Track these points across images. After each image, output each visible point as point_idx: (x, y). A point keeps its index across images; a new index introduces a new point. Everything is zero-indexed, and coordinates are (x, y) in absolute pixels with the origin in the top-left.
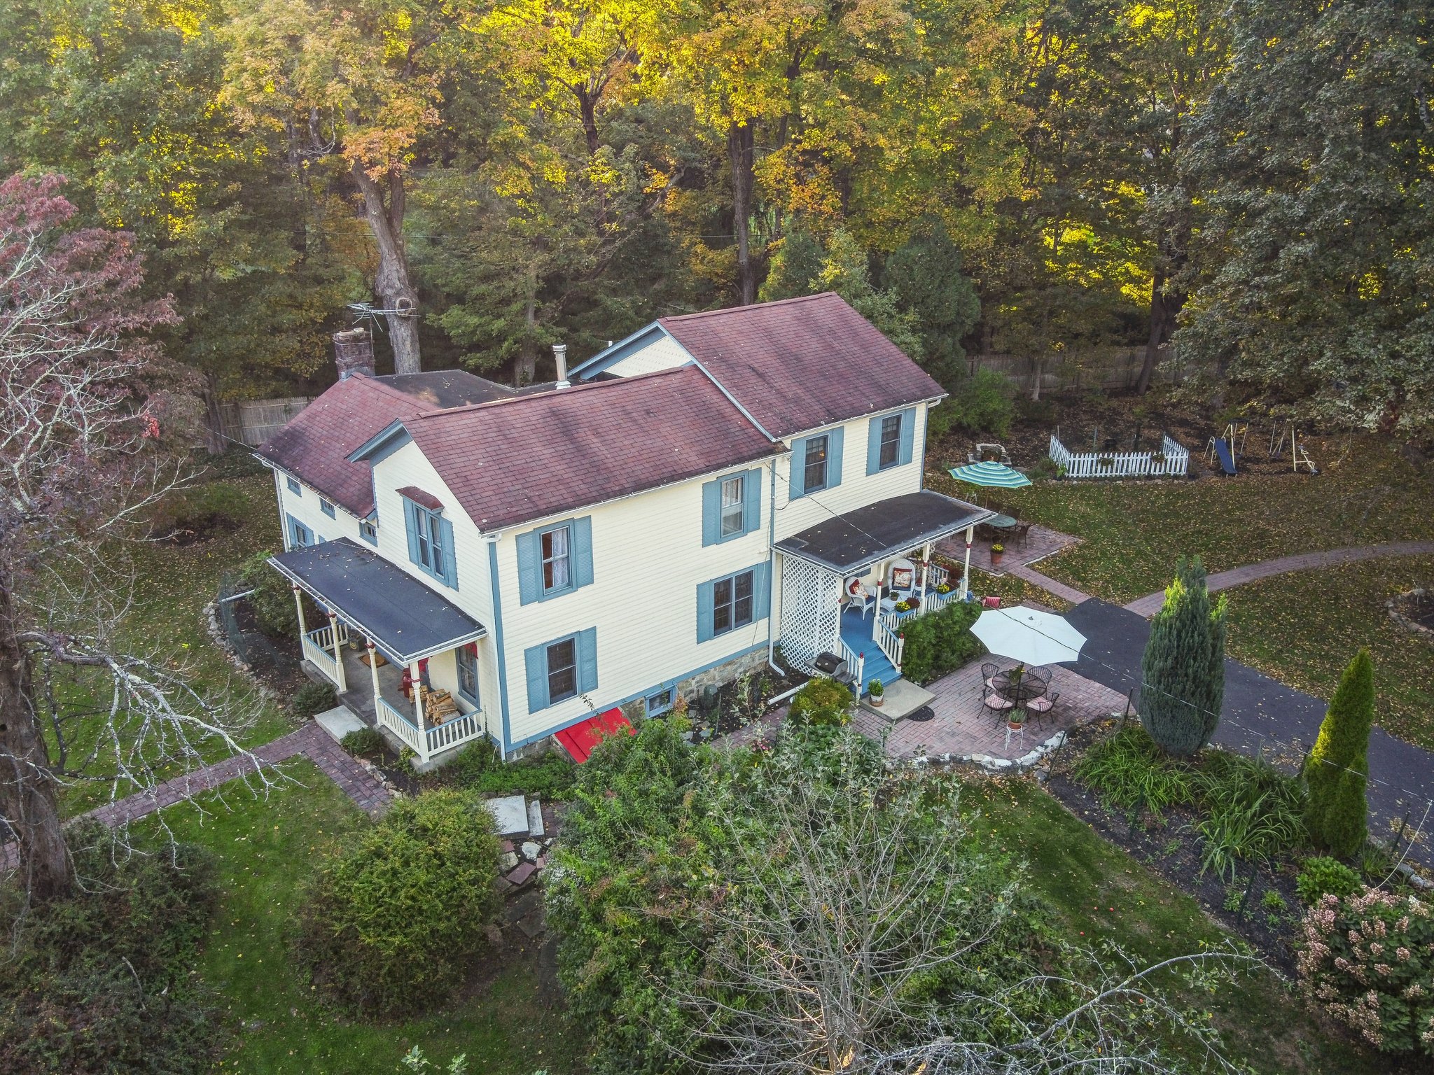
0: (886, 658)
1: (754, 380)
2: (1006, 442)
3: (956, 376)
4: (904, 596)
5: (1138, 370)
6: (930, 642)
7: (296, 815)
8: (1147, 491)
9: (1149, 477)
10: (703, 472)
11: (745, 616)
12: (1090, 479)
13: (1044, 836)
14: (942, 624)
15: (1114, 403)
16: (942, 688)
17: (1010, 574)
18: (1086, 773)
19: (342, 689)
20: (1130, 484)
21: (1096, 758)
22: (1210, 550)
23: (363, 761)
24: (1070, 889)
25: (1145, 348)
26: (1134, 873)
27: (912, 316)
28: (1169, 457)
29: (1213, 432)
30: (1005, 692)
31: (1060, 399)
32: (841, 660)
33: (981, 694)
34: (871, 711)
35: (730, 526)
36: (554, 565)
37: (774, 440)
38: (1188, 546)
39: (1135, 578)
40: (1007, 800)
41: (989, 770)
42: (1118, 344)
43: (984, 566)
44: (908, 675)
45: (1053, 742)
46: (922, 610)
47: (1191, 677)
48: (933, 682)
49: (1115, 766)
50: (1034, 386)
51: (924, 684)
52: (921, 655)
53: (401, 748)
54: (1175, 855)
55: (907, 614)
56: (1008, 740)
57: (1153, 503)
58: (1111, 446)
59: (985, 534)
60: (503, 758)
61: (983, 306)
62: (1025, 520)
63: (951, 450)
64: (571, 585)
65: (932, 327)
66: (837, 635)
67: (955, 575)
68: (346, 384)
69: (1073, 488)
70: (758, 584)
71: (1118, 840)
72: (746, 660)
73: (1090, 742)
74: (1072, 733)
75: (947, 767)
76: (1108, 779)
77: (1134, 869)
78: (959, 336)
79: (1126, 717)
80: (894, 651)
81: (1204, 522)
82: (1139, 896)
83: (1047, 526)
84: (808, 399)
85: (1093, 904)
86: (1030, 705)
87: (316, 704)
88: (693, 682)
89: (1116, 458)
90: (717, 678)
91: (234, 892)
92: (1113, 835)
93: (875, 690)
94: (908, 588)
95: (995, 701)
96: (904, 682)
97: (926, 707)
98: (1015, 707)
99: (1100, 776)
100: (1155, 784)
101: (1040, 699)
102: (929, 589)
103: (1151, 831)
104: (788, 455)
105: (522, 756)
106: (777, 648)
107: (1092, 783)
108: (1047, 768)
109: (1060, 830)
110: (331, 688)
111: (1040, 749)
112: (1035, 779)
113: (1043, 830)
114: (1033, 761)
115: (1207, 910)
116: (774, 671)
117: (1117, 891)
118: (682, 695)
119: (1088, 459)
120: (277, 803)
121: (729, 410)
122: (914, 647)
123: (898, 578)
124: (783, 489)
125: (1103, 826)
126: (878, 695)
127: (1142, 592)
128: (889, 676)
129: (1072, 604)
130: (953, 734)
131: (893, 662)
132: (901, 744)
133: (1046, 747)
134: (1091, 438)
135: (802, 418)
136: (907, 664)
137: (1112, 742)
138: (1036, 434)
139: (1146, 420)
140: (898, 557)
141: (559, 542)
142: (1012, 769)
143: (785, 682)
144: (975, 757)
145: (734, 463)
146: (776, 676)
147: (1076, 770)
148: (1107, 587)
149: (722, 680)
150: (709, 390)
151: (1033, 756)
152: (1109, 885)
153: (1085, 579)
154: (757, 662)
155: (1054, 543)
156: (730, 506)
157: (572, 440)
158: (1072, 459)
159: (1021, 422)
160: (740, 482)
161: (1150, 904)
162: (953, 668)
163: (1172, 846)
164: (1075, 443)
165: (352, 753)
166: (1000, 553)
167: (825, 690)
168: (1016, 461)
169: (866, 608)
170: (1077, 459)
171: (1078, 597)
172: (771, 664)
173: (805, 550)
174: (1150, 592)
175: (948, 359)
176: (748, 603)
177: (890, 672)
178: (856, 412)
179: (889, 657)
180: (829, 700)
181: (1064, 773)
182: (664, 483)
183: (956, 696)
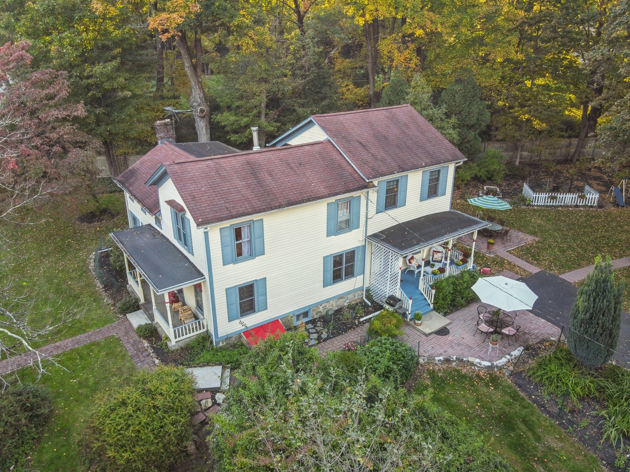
0: (425, 299)
1: (360, 148)
2: (500, 186)
3: (475, 151)
4: (438, 266)
5: (572, 150)
6: (449, 292)
7: (104, 369)
8: (575, 213)
9: (577, 206)
10: (326, 197)
11: (350, 273)
12: (544, 206)
13: (507, 409)
14: (457, 283)
15: (559, 167)
16: (455, 317)
17: (497, 256)
18: (534, 373)
19: (142, 301)
20: (566, 209)
21: (540, 365)
22: (610, 246)
23: (144, 341)
24: (521, 445)
25: (577, 139)
26: (561, 437)
27: (453, 120)
28: (588, 196)
29: (612, 183)
30: (490, 323)
31: (530, 165)
32: (400, 300)
33: (476, 323)
34: (414, 328)
35: (343, 226)
36: (243, 245)
37: (367, 181)
38: (597, 244)
39: (567, 261)
40: (487, 386)
41: (478, 367)
42: (563, 136)
43: (484, 250)
44: (437, 309)
45: (516, 353)
46: (447, 274)
47: (601, 325)
48: (450, 313)
49: (552, 371)
50: (516, 158)
51: (445, 315)
52: (444, 299)
53: (163, 336)
54: (585, 428)
55: (438, 276)
56: (490, 350)
57: (578, 220)
58: (556, 189)
59: (484, 233)
60: (214, 344)
61: (492, 116)
62: (507, 226)
63: (471, 189)
64: (252, 255)
65: (463, 126)
66: (399, 286)
67: (466, 255)
68: (160, 147)
69: (535, 210)
70: (358, 257)
71: (552, 415)
72: (351, 296)
73: (537, 354)
74: (527, 348)
75: (454, 363)
76: (547, 378)
77: (560, 435)
78: (478, 131)
79: (559, 341)
80: (429, 295)
81: (606, 231)
82: (563, 453)
83: (519, 230)
84: (389, 160)
85: (535, 456)
86: (503, 331)
87: (128, 309)
88: (321, 307)
89: (559, 196)
90: (334, 305)
91: (61, 412)
92: (548, 412)
93: (417, 317)
94: (440, 261)
95: (484, 327)
96: (434, 312)
97: (445, 328)
98: (495, 332)
99: (542, 376)
100: (575, 384)
101: (510, 328)
102: (452, 262)
103: (572, 412)
104: (376, 189)
105: (225, 344)
106: (368, 290)
107: (537, 380)
108: (511, 368)
109: (517, 407)
110: (137, 300)
111: (508, 357)
112: (504, 374)
113: (507, 405)
114: (503, 364)
115: (604, 465)
116: (365, 303)
117: (550, 449)
118: (315, 314)
119: (543, 195)
120: (97, 361)
121: (344, 164)
122: (441, 294)
123: (435, 256)
124: (373, 208)
125: (543, 406)
126: (419, 320)
127: (570, 269)
128: (427, 309)
129: (531, 273)
130: (459, 345)
131: (429, 301)
132: (430, 348)
133: (512, 356)
134: (546, 185)
135: (384, 169)
136: (436, 303)
137: (550, 355)
138: (516, 182)
139: (576, 177)
140: (436, 245)
141: (245, 233)
142: (491, 368)
143: (370, 309)
144: (471, 359)
145: (344, 193)
146: (366, 305)
147: (529, 370)
148: (550, 265)
149: (337, 306)
150: (335, 153)
151: (504, 360)
152: (545, 444)
153: (538, 259)
154: (356, 297)
155: (522, 240)
156: (343, 215)
157: (256, 178)
158: (535, 196)
159: (509, 176)
160: (349, 203)
161: (569, 459)
162: (462, 306)
163: (584, 423)
164: (537, 187)
165: (140, 337)
166: (493, 244)
167: (388, 317)
168: (505, 195)
169: (417, 271)
170: (537, 195)
171: (534, 270)
172: (364, 299)
173: (383, 240)
174: (575, 268)
175: (471, 143)
176: (352, 266)
177: (428, 307)
178: (415, 167)
179: (427, 299)
180: (390, 323)
181: (521, 372)
182: (304, 202)
183: (463, 322)
